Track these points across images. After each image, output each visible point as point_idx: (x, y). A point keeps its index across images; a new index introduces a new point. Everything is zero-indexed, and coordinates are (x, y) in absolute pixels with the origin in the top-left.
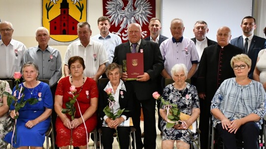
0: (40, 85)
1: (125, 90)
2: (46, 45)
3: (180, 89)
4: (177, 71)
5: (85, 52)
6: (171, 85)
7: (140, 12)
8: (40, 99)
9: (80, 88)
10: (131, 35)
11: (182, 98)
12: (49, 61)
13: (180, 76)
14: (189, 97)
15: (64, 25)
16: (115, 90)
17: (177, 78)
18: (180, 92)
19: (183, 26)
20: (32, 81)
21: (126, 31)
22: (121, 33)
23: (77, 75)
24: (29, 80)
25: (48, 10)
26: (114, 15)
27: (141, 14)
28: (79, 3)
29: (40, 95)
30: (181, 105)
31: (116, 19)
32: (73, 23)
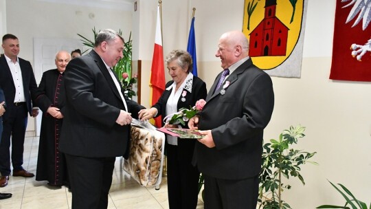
15: (267, 39)
25: (250, 14)
31: (365, 9)
32: (280, 32)
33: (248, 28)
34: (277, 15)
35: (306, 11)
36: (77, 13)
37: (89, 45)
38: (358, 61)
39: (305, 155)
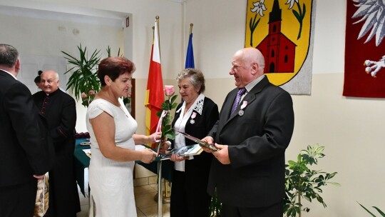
15: (273, 55)
25: (252, 30)
28: (298, 4)
31: (378, 25)
32: (287, 48)
33: (251, 45)
34: (283, 31)
35: (314, 27)
36: (60, 28)
37: (74, 63)
38: (373, 77)
39: (324, 175)
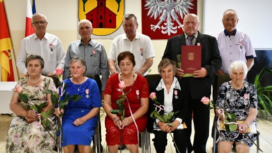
0: (88, 81)
1: (180, 89)
2: (88, 39)
3: (238, 89)
4: (236, 68)
5: (131, 46)
6: (227, 83)
7: (181, 4)
8: (87, 96)
9: (130, 87)
10: (187, 26)
11: (239, 98)
12: (91, 56)
13: (238, 74)
14: (247, 96)
15: (101, 18)
16: (168, 89)
17: (235, 76)
18: (238, 91)
19: (237, 18)
20: (79, 77)
21: (165, 24)
22: (160, 26)
23: (126, 72)
24: (76, 76)
25: (84, 2)
26: (153, 7)
27: (182, 5)
29: (87, 91)
30: (239, 105)
31: (155, 11)
32: (110, 15)
33: (84, 11)
34: (107, 6)
38: (154, 32)
